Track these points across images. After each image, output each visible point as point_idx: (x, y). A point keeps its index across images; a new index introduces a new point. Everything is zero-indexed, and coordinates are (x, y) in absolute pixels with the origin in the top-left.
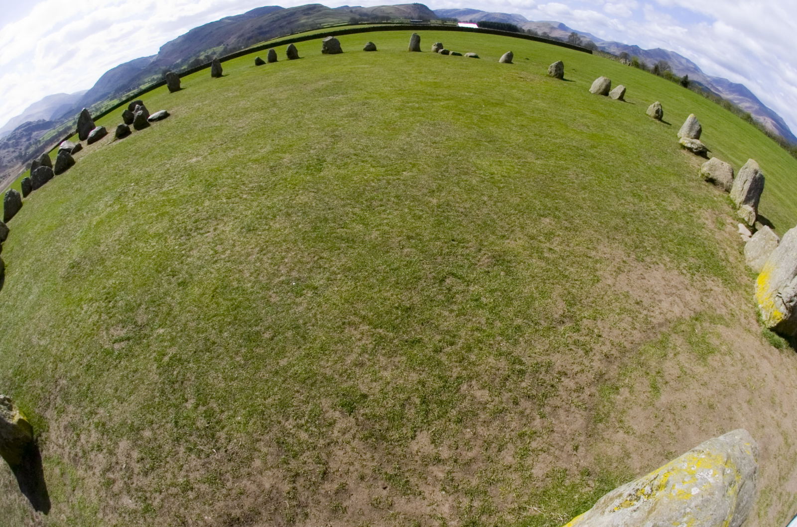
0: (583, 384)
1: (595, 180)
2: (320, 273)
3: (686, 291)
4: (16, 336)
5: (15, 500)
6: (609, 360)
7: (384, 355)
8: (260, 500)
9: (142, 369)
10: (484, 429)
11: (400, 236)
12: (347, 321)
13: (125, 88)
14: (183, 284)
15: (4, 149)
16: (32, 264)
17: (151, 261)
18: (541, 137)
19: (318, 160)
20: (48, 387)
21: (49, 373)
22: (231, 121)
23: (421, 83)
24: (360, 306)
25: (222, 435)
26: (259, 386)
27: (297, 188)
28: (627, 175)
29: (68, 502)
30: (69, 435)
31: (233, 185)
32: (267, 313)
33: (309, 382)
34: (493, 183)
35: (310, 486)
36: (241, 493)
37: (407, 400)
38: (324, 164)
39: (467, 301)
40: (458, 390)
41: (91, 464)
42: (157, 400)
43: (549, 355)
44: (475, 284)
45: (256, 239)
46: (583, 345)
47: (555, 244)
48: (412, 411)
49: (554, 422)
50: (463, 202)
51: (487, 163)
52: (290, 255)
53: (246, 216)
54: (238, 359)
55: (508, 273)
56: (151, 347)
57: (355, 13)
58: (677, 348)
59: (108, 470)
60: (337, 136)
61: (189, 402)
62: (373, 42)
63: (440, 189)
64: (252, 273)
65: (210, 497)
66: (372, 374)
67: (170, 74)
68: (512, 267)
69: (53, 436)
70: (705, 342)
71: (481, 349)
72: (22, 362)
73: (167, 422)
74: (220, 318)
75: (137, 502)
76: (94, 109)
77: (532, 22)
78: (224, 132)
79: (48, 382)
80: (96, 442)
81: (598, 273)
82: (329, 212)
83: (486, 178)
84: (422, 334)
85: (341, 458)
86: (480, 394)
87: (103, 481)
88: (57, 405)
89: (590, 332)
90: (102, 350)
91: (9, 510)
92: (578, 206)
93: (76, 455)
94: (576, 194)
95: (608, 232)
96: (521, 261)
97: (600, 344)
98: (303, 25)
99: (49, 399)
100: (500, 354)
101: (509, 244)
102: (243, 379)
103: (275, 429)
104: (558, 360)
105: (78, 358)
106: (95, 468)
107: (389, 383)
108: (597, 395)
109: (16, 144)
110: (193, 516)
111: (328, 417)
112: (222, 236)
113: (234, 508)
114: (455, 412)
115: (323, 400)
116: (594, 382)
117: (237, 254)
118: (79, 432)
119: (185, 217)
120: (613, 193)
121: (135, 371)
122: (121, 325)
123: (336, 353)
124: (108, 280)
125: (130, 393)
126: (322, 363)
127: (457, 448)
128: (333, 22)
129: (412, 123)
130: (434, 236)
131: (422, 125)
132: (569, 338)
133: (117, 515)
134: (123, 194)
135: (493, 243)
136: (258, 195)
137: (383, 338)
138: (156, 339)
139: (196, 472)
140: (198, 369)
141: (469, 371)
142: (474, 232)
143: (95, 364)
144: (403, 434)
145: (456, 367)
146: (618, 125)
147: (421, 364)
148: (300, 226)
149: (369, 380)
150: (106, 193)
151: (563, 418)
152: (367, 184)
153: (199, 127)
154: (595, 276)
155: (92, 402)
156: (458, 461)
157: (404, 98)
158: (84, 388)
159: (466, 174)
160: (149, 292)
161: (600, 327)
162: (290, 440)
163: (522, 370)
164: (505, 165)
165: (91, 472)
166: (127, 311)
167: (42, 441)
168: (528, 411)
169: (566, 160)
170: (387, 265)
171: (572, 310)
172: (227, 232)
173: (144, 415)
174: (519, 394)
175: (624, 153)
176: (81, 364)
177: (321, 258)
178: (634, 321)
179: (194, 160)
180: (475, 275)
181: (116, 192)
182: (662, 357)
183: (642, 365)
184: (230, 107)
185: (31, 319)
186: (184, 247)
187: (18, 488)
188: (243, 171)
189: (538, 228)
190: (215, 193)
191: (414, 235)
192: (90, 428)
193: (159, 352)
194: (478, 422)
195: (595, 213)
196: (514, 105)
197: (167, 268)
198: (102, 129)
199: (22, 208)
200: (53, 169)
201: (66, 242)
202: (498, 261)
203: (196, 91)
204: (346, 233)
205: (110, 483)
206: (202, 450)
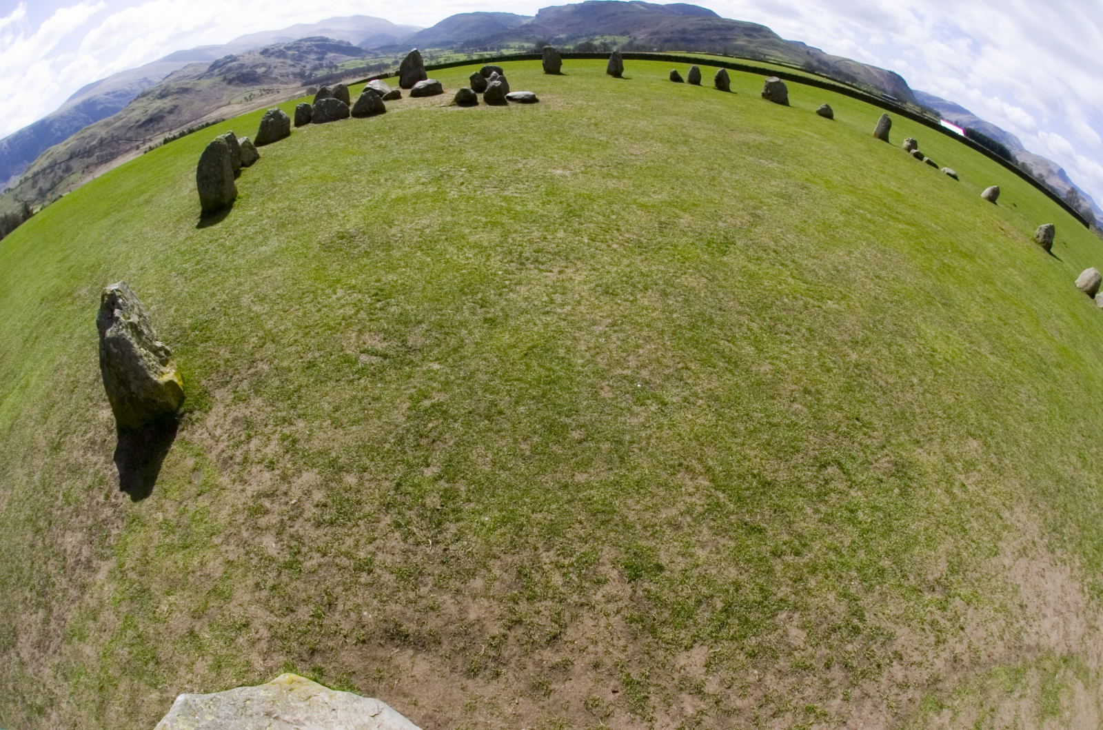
0: (912, 681)
1: (1046, 413)
2: (677, 387)
3: (1075, 617)
4: (218, 284)
5: (96, 464)
6: (955, 665)
7: (711, 528)
8: (452, 628)
9: (387, 401)
10: (774, 680)
11: (796, 384)
12: (685, 463)
13: (480, 44)
14: (492, 322)
15: (278, 57)
16: (282, 210)
17: (458, 275)
18: (1005, 324)
19: (726, 238)
20: (238, 363)
21: (248, 348)
22: (622, 140)
23: (881, 188)
24: (710, 451)
25: (452, 528)
26: (535, 492)
27: (687, 264)
28: (1082, 424)
29: (181, 503)
30: (235, 430)
31: (603, 226)
32: (589, 407)
33: (601, 517)
34: (931, 363)
35: (527, 643)
36: (432, 609)
37: (707, 598)
38: (732, 249)
39: (841, 507)
40: (773, 616)
41: (246, 477)
42: (387, 446)
43: (897, 623)
44: (860, 489)
45: (612, 307)
46: (938, 631)
47: (970, 481)
48: (706, 614)
49: (852, 713)
50: (887, 372)
51: (932, 332)
52: (648, 347)
53: (608, 272)
54: (523, 446)
55: (904, 493)
56: (412, 380)
57: (813, 57)
58: (1028, 688)
59: (267, 496)
60: (759, 217)
61: (429, 469)
62: (832, 107)
63: (866, 343)
64: (589, 348)
65: (388, 592)
66: (684, 546)
67: (550, 49)
68: (911, 487)
69: (211, 421)
70: (1056, 696)
71: (827, 577)
72: (213, 318)
73: (386, 479)
74: (523, 385)
75: (282, 550)
76: (428, 55)
77: (1028, 153)
78: (609, 151)
79: (240, 357)
80: (270, 456)
81: (1001, 544)
82: (718, 312)
83: (926, 353)
84: (768, 524)
85: (586, 630)
86: (795, 634)
87: (252, 504)
88: (238, 389)
89: (954, 619)
90: (342, 354)
91: (75, 470)
92: (1016, 441)
93: (231, 458)
94: (1020, 424)
95: (1033, 494)
96: (925, 485)
97: (957, 639)
98: (741, 48)
99: (231, 377)
100: (845, 596)
101: (920, 455)
102: (517, 474)
103: (525, 554)
104: (903, 634)
105: (300, 348)
106: (251, 485)
107: (697, 566)
108: (917, 704)
109: (299, 58)
110: (348, 603)
111: (600, 572)
112: (567, 284)
113: (410, 620)
114: (754, 642)
115: (607, 549)
116: (924, 685)
117: (580, 315)
118: (253, 434)
119: (526, 239)
120: (1059, 441)
121: (376, 399)
122: (382, 335)
123: (653, 498)
124: (387, 273)
125: (354, 422)
126: (629, 501)
127: (729, 688)
128: (781, 58)
129: (858, 238)
130: (836, 402)
131: (869, 245)
132: (929, 614)
133: (242, 550)
134: (445, 177)
135: (901, 444)
136: (633, 252)
137: (720, 506)
138: (424, 373)
139: (389, 555)
140: (464, 435)
141: (799, 598)
142: (887, 420)
143: (323, 365)
144: (679, 637)
145: (788, 585)
146: (1093, 346)
147: (749, 561)
148: (675, 316)
149: (676, 550)
150: (421, 166)
151: (865, 713)
152: (778, 296)
153: (576, 132)
154: (995, 546)
155: (294, 407)
156: (720, 704)
157: (855, 200)
158: (291, 387)
159: (903, 336)
160: (439, 312)
161: (968, 618)
162: (537, 577)
163: (859, 628)
164: (952, 345)
165: (240, 487)
166: (398, 322)
167: (191, 419)
168: (834, 684)
169: (1024, 370)
170: (766, 415)
171: (951, 578)
172: (576, 282)
173: (360, 456)
174: (837, 657)
175: (1089, 390)
176: (302, 358)
177: (687, 368)
178: (1006, 629)
179: (559, 172)
180: (864, 478)
181: (436, 170)
182: (1008, 692)
183: (983, 689)
184: (625, 123)
185: (251, 274)
186: (510, 277)
187: (113, 453)
188: (623, 213)
189: (961, 450)
190: (576, 226)
191: (813, 390)
192: (272, 437)
193: (420, 390)
194: (773, 667)
195: (1029, 460)
196: (986, 266)
197: (478, 293)
198: (435, 84)
199: (288, 138)
200: (351, 108)
201: (343, 203)
202: (898, 472)
203: (582, 83)
204: (731, 350)
205: (260, 511)
206: (414, 534)
